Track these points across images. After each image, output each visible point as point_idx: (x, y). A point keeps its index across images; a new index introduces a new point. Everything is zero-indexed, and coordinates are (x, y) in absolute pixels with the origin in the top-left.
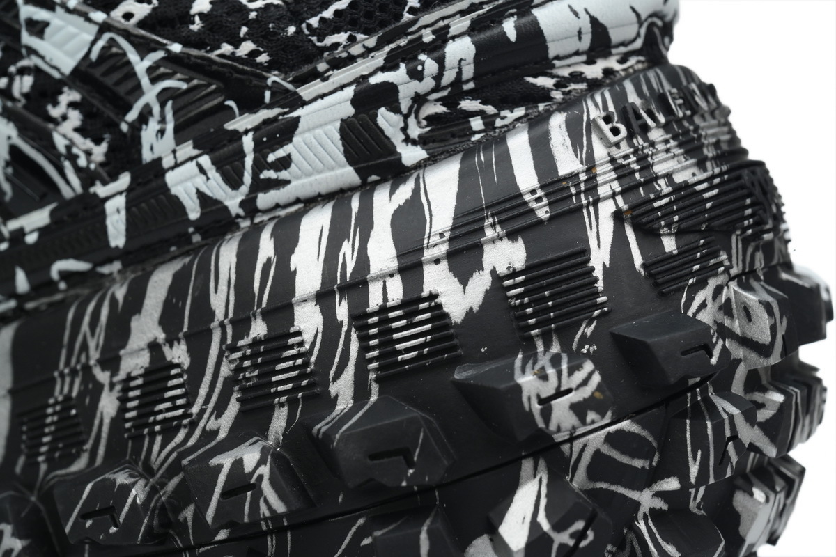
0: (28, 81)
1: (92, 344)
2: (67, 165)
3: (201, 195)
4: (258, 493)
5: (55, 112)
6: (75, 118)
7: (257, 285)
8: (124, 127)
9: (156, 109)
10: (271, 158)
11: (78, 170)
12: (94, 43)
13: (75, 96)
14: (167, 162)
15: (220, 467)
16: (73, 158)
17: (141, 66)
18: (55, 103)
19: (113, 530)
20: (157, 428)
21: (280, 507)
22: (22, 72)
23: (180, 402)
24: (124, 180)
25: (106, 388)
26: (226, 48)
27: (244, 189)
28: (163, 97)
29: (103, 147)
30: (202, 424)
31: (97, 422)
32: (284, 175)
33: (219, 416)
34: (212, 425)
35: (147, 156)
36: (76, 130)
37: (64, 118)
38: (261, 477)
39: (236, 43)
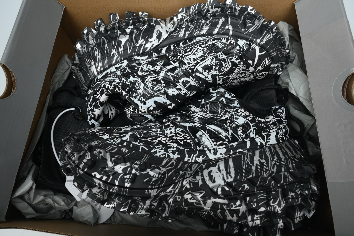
0: (235, 125)
1: (248, 160)
2: (240, 137)
3: (260, 142)
4: (289, 178)
5: (238, 130)
6: (241, 131)
7: (273, 153)
8: (248, 133)
9: (253, 131)
10: (268, 138)
11: (241, 137)
12: (245, 121)
13: (241, 128)
14: (255, 137)
15: (282, 174)
16: (241, 136)
17: (251, 125)
18: (239, 129)
19: (266, 184)
20: (265, 171)
21: (292, 180)
22: (234, 124)
23: (267, 167)
24: (249, 139)
25: (252, 166)
26: (260, 125)
27: (265, 142)
28: (254, 129)
29: (245, 135)
30: (271, 170)
31: (252, 171)
32: (269, 141)
33: (273, 169)
34: (273, 170)
35: (251, 137)
36: (241, 132)
37: (240, 131)
38: (288, 176)
39: (262, 124)
